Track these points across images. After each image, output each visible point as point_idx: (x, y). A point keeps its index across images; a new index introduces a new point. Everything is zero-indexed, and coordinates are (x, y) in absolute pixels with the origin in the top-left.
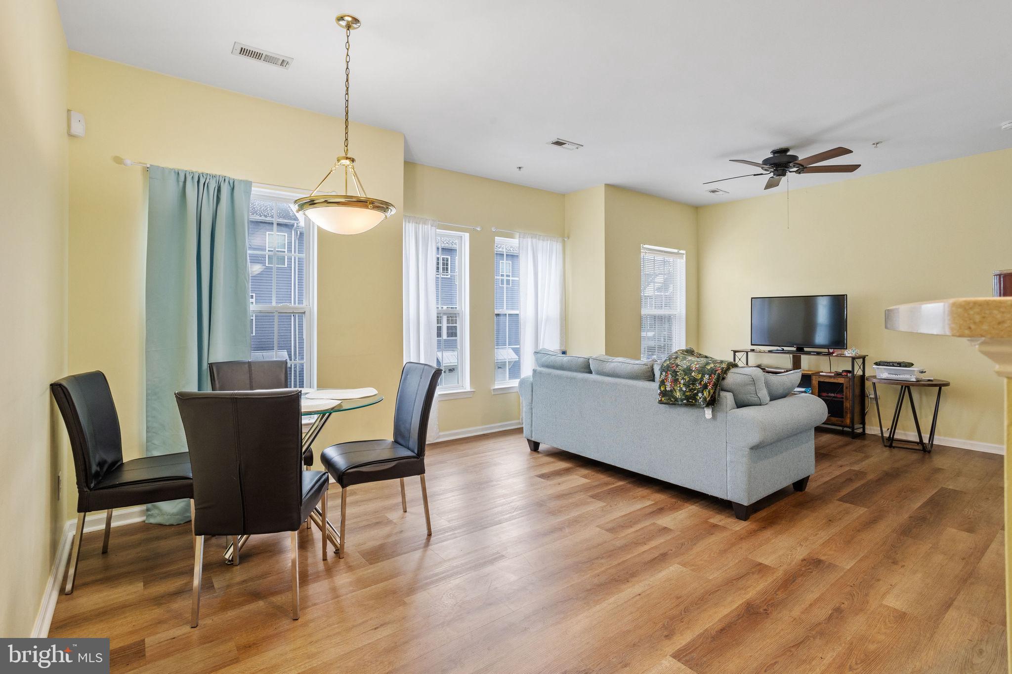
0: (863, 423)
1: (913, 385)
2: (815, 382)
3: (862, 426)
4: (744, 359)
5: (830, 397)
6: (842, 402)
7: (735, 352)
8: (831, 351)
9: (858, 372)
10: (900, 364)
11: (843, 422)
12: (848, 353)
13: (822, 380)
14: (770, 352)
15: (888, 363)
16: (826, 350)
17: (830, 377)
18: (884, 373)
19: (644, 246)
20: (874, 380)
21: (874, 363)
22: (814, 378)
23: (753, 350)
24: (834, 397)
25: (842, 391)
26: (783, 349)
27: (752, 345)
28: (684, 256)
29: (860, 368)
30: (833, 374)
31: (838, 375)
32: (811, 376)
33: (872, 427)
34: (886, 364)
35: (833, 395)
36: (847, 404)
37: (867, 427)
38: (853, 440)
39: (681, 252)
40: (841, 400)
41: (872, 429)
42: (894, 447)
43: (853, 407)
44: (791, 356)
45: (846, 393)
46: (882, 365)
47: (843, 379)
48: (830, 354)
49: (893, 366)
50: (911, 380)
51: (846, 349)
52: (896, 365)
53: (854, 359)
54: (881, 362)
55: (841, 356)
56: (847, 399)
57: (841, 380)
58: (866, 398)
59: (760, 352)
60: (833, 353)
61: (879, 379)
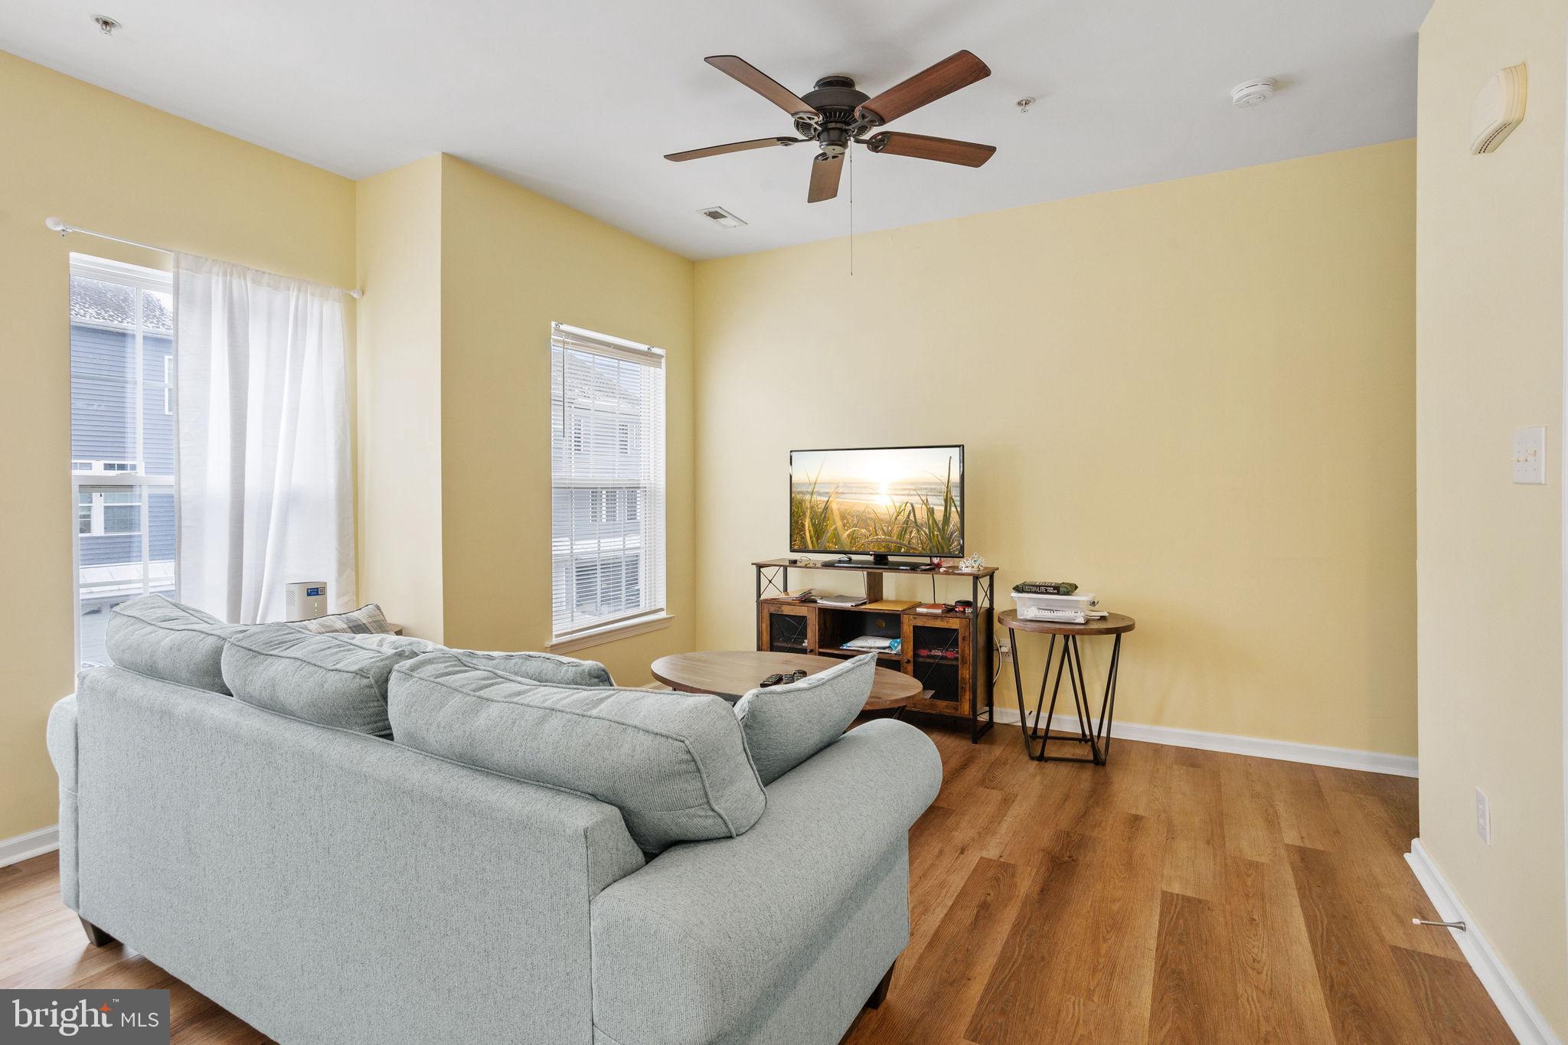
0: (990, 703)
1: (1082, 633)
2: (907, 629)
3: (987, 709)
4: (779, 581)
5: (934, 657)
6: (956, 669)
7: (760, 566)
8: (936, 560)
9: (983, 603)
10: (1057, 589)
11: (957, 709)
12: (966, 565)
13: (920, 623)
14: (828, 565)
15: (1037, 586)
16: (927, 560)
17: (935, 617)
18: (1030, 608)
19: (564, 327)
20: (1014, 624)
21: (1014, 589)
22: (905, 619)
23: (794, 563)
24: (942, 658)
25: (955, 644)
26: (850, 559)
27: (792, 550)
28: (663, 360)
29: (986, 595)
30: (939, 611)
31: (949, 610)
32: (900, 615)
33: (1003, 710)
34: (1034, 589)
35: (940, 654)
36: (965, 673)
37: (996, 709)
38: (977, 746)
39: (656, 350)
40: (955, 663)
41: (1006, 714)
42: (1047, 760)
43: (974, 677)
44: (865, 573)
45: (963, 651)
46: (1028, 592)
47: (957, 621)
48: (933, 568)
49: (1047, 593)
50: (1076, 621)
51: (963, 557)
52: (1050, 590)
53: (976, 578)
54: (1024, 584)
55: (953, 571)
56: (964, 662)
57: (954, 623)
58: (995, 652)
59: (806, 567)
60: (939, 566)
61: (1021, 620)
